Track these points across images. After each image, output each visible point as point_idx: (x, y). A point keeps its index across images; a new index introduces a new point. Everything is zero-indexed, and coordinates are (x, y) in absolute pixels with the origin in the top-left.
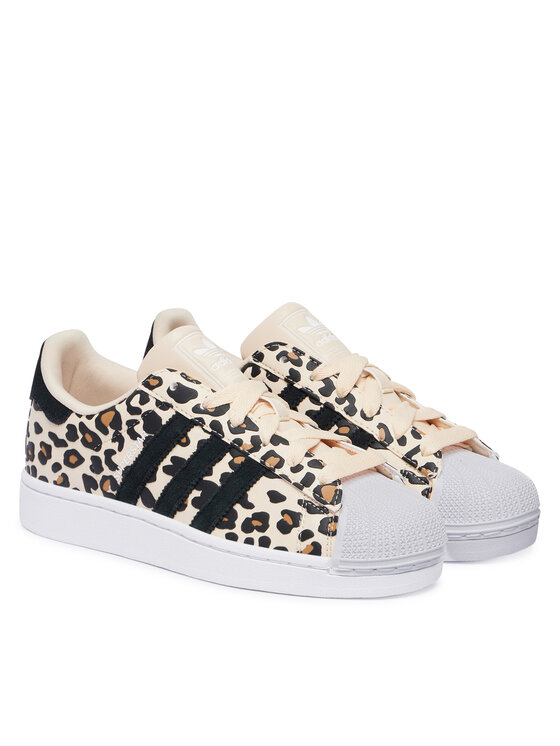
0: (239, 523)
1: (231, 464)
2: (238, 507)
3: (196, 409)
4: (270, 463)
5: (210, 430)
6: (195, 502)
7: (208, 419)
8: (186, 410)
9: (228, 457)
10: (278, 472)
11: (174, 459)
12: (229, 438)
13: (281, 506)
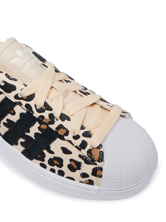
0: (47, 159)
1: (39, 128)
2: (45, 151)
3: (16, 97)
4: (61, 132)
5: (26, 109)
6: (22, 143)
7: (24, 103)
8: (11, 96)
9: (37, 125)
10: (65, 138)
11: (7, 120)
12: (36, 115)
13: (69, 157)
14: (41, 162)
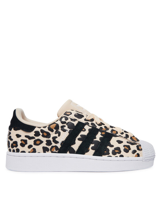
0: (111, 152)
1: (101, 135)
2: (108, 147)
3: (85, 120)
4: (114, 133)
5: (91, 126)
6: (92, 148)
7: (90, 123)
8: (82, 120)
9: (99, 133)
10: (117, 135)
11: (81, 136)
12: (98, 127)
13: (122, 144)
14: (108, 155)
